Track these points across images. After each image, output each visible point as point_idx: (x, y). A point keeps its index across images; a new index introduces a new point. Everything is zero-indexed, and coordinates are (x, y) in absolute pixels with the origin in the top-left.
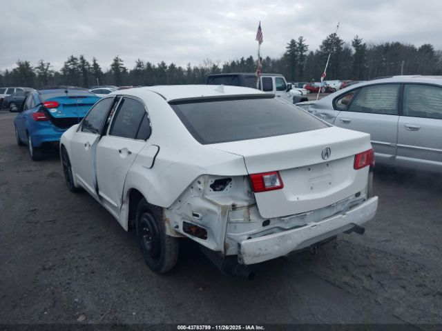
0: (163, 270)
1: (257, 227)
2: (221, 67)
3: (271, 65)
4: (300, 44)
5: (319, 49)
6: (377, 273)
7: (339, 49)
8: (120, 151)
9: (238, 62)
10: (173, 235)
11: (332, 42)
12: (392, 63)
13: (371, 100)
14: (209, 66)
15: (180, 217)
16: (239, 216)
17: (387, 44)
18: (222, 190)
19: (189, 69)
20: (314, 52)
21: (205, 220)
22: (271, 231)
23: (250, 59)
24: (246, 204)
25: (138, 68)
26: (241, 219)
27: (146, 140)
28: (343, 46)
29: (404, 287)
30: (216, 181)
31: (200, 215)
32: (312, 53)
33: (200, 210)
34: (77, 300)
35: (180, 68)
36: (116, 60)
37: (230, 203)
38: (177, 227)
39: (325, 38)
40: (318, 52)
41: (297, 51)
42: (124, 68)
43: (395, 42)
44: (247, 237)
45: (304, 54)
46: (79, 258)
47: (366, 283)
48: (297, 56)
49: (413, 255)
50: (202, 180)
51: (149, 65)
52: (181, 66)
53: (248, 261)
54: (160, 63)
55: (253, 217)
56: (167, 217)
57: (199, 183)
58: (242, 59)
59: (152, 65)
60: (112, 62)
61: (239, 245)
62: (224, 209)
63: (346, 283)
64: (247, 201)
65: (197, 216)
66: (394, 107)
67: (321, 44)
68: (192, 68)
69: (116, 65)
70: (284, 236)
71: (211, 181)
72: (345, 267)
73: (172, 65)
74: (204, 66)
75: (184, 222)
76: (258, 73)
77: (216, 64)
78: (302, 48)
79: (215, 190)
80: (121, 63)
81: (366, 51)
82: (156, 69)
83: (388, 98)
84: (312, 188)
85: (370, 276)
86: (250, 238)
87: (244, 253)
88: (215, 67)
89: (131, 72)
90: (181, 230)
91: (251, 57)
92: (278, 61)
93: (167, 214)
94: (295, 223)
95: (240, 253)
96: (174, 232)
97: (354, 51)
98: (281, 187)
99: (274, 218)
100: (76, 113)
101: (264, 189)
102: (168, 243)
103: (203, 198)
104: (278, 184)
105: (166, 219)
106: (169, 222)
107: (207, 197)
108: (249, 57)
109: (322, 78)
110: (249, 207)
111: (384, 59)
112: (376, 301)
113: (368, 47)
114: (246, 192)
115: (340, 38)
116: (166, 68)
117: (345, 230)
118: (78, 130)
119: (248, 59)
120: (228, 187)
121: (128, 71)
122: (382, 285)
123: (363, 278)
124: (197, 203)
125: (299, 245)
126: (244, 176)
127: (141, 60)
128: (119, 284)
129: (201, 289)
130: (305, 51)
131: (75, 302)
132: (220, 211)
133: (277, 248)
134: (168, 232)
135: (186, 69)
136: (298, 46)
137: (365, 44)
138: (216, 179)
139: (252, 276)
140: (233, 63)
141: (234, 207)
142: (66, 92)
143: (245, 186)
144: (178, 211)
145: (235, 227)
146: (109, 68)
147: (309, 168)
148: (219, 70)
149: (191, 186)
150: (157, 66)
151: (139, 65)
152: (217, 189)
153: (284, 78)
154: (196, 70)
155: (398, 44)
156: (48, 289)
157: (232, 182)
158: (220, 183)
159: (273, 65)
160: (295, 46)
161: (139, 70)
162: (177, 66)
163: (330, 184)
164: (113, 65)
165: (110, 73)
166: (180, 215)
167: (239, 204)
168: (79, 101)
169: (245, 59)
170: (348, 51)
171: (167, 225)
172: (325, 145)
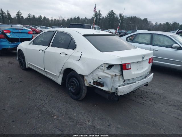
0: (81, 99)
1: (122, 82)
2: (66, 20)
3: (87, 21)
4: (99, 13)
5: (106, 16)
6: (152, 99)
7: (114, 17)
8: (60, 54)
9: (73, 18)
10: (88, 86)
11: (111, 13)
12: (133, 24)
13: (141, 39)
14: (61, 19)
15: (92, 79)
16: (117, 78)
17: (132, 17)
18: (110, 69)
19: (52, 20)
20: (104, 17)
21: (103, 80)
22: (125, 84)
23: (78, 18)
24: (119, 74)
25: (29, 17)
26: (117, 80)
27: (74, 50)
28: (115, 16)
29: (162, 104)
30: (109, 66)
31: (101, 78)
32: (103, 17)
33: (102, 76)
34: (50, 111)
35: (48, 19)
36: (18, 13)
37: (114, 74)
38: (90, 83)
39: (109, 12)
40: (106, 17)
41: (98, 16)
42: (22, 17)
43: (134, 16)
44: (118, 86)
45: (100, 17)
46: (42, 96)
47: (150, 103)
48: (97, 18)
49: (161, 93)
50: (103, 65)
51: (34, 16)
52: (48, 18)
53: (119, 94)
54: (39, 16)
55: (121, 79)
56: (86, 79)
57: (102, 66)
58: (75, 17)
59: (35, 17)
60: (17, 13)
61: (117, 89)
62: (112, 76)
63: (144, 103)
64: (119, 73)
65: (100, 78)
66: (149, 42)
67: (107, 14)
68: (53, 19)
69: (18, 15)
70: (130, 86)
71: (107, 66)
72: (141, 98)
73: (45, 17)
74: (59, 19)
75: (93, 81)
76: (94, 25)
77: (64, 18)
78: (100, 15)
79: (108, 69)
80: (21, 14)
81: (124, 19)
82: (37, 18)
83: (147, 39)
84: (138, 70)
85: (151, 100)
86: (119, 87)
87: (119, 92)
88: (63, 20)
89: (25, 18)
90: (92, 84)
91: (79, 17)
92: (90, 20)
93: (86, 78)
94: (132, 81)
95: (117, 92)
96: (88, 85)
97: (119, 18)
98: (130, 69)
99: (126, 80)
100: (18, 36)
101: (126, 69)
102: (84, 89)
103: (103, 72)
104: (130, 68)
105: (86, 80)
106: (87, 81)
107: (105, 72)
108: (78, 17)
109: (118, 29)
110: (120, 75)
111: (130, 22)
112: (155, 108)
113: (125, 17)
114: (119, 70)
115: (114, 13)
116: (42, 18)
117: (145, 85)
118: (30, 44)
119: (77, 17)
120: (112, 68)
121: (24, 18)
122: (155, 103)
123: (149, 101)
124: (101, 73)
125: (134, 89)
126: (119, 64)
127: (30, 14)
128: (64, 105)
129: (95, 106)
130: (101, 16)
131: (50, 112)
132: (111, 76)
133: (128, 90)
134: (86, 85)
135: (51, 20)
136: (98, 14)
137: (123, 16)
138: (109, 65)
139: (118, 100)
140: (71, 19)
141: (115, 75)
142: (12, 26)
143: (119, 68)
144: (91, 77)
145: (115, 83)
146: (15, 16)
147: (137, 62)
148: (65, 21)
149: (98, 68)
150: (37, 17)
151: (29, 16)
152: (109, 69)
153: (99, 27)
154: (55, 20)
155: (135, 17)
156: (36, 107)
157: (114, 66)
158: (110, 67)
159: (88, 21)
160: (97, 14)
161: (29, 18)
162: (47, 18)
163: (142, 68)
164: (17, 15)
165: (15, 18)
166: (92, 78)
167: (117, 74)
168: (20, 31)
169: (76, 17)
170: (117, 18)
171: (86, 82)
172: (143, 55)
